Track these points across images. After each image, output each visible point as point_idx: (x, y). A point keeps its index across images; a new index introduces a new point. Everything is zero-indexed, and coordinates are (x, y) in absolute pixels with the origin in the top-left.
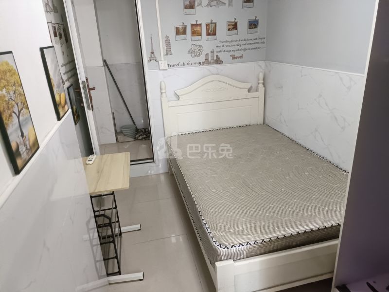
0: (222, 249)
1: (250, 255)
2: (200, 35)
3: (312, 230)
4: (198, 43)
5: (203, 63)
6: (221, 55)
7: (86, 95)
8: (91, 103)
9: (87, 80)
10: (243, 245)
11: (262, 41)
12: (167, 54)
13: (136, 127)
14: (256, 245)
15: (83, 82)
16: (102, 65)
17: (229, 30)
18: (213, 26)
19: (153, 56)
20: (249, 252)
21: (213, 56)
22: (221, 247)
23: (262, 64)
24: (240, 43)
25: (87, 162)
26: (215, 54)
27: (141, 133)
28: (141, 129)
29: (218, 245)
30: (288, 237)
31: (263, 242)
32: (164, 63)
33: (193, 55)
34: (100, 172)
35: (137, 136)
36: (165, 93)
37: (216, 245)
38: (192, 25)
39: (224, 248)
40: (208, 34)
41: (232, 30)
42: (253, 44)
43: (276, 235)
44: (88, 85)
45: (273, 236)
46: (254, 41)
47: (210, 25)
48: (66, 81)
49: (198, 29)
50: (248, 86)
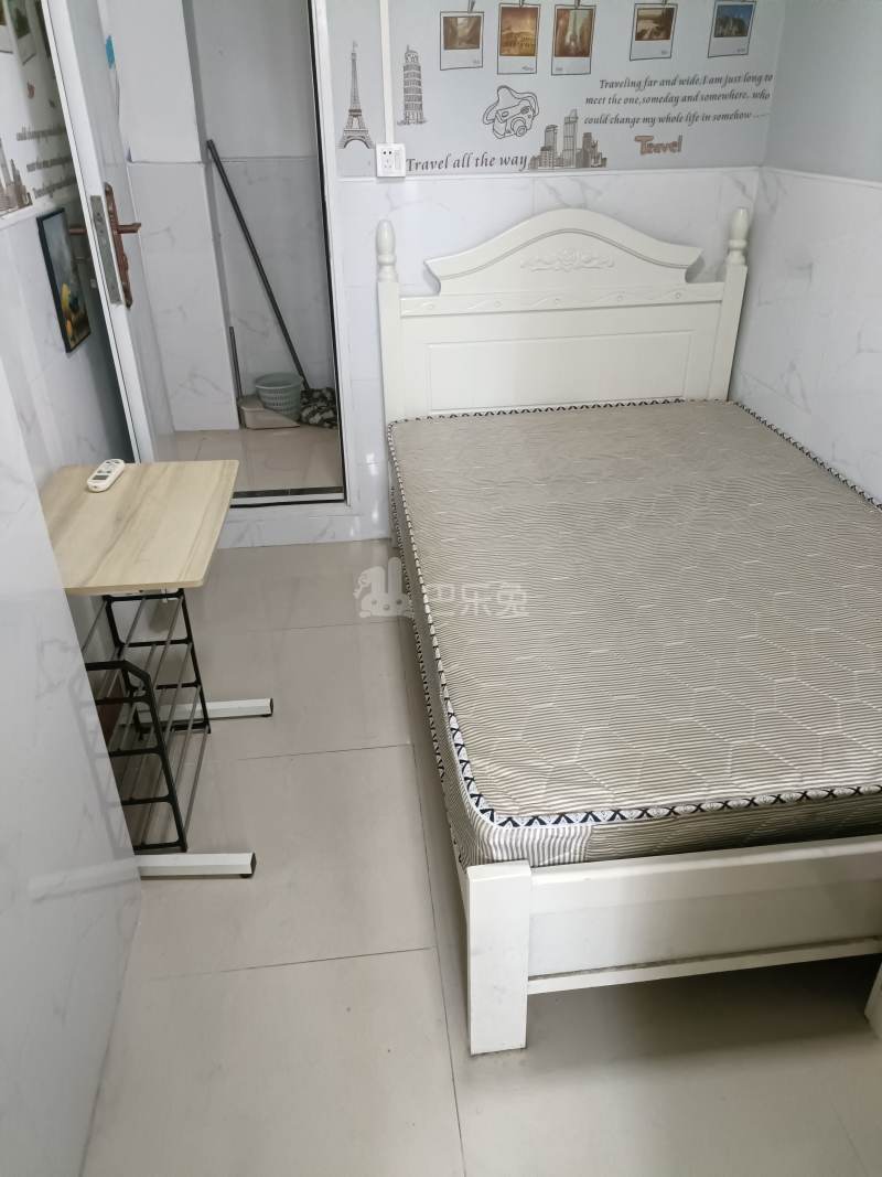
0: (495, 825)
1: (592, 856)
2: (531, 51)
3: (831, 793)
4: (521, 84)
5: (534, 159)
6: (600, 134)
7: (104, 249)
8: (124, 278)
9: (109, 192)
10: (570, 821)
11: (759, 90)
12: (406, 122)
13: (305, 383)
14: (618, 823)
15: (95, 200)
16: (200, 159)
17: (639, 36)
18: (582, 16)
19: (356, 125)
20: (591, 845)
21: (571, 137)
22: (492, 819)
23: (750, 176)
24: (677, 90)
25: (91, 483)
26: (582, 129)
27: (319, 404)
28: (320, 391)
29: (483, 811)
30: (739, 809)
31: (645, 817)
32: (391, 151)
33: (501, 127)
34: (124, 519)
35: (305, 414)
36: (393, 264)
37: (477, 810)
38: (506, 12)
39: (503, 824)
40: (562, 51)
41: (650, 39)
42: (724, 97)
43: (694, 795)
44: (113, 214)
45: (684, 799)
46: (729, 88)
47: (572, 13)
48: (39, 194)
49: (523, 27)
50: (689, 256)
